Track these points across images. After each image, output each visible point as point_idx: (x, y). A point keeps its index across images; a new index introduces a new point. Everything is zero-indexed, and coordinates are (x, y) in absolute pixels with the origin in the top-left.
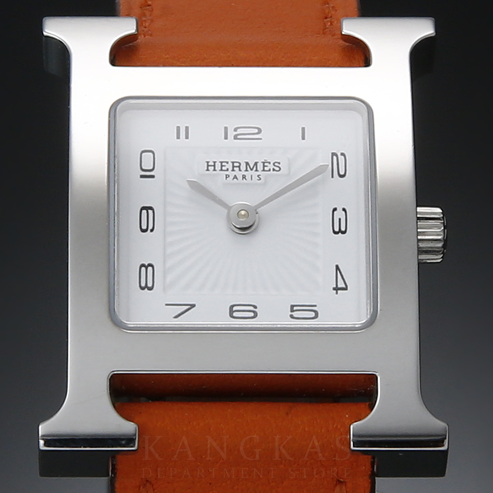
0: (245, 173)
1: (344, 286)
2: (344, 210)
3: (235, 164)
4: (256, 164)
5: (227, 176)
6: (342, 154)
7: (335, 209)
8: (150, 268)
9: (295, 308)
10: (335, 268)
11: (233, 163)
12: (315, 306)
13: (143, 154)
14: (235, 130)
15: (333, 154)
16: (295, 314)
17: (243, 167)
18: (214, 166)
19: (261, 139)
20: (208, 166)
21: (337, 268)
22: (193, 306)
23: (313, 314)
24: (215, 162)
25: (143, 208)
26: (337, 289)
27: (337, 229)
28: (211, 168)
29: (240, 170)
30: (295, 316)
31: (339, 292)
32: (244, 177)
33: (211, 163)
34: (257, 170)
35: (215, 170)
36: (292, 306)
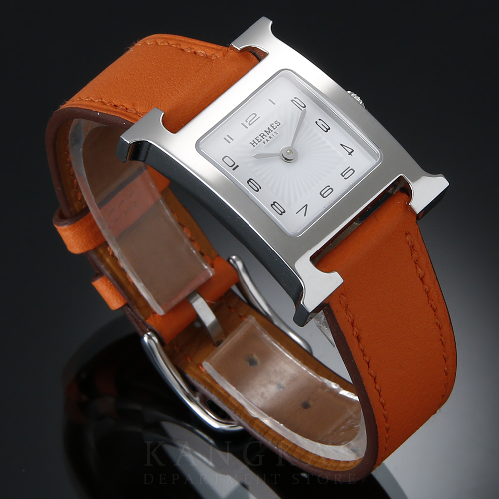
0: (269, 136)
1: (351, 150)
2: (320, 120)
3: (262, 135)
4: (269, 128)
5: (264, 142)
6: (295, 98)
7: (317, 122)
8: (276, 204)
9: (343, 174)
10: (341, 146)
11: (260, 135)
12: (349, 167)
13: (224, 160)
14: (246, 122)
15: (292, 101)
16: (346, 176)
17: (266, 134)
18: (255, 142)
19: (259, 117)
20: (253, 144)
21: (342, 145)
22: (307, 205)
23: (352, 171)
24: (253, 141)
25: (248, 182)
26: (350, 154)
27: (326, 130)
28: (255, 144)
29: (266, 136)
30: (346, 177)
31: (352, 154)
32: (270, 137)
33: (253, 142)
34: (272, 131)
35: (257, 144)
36: (342, 174)
